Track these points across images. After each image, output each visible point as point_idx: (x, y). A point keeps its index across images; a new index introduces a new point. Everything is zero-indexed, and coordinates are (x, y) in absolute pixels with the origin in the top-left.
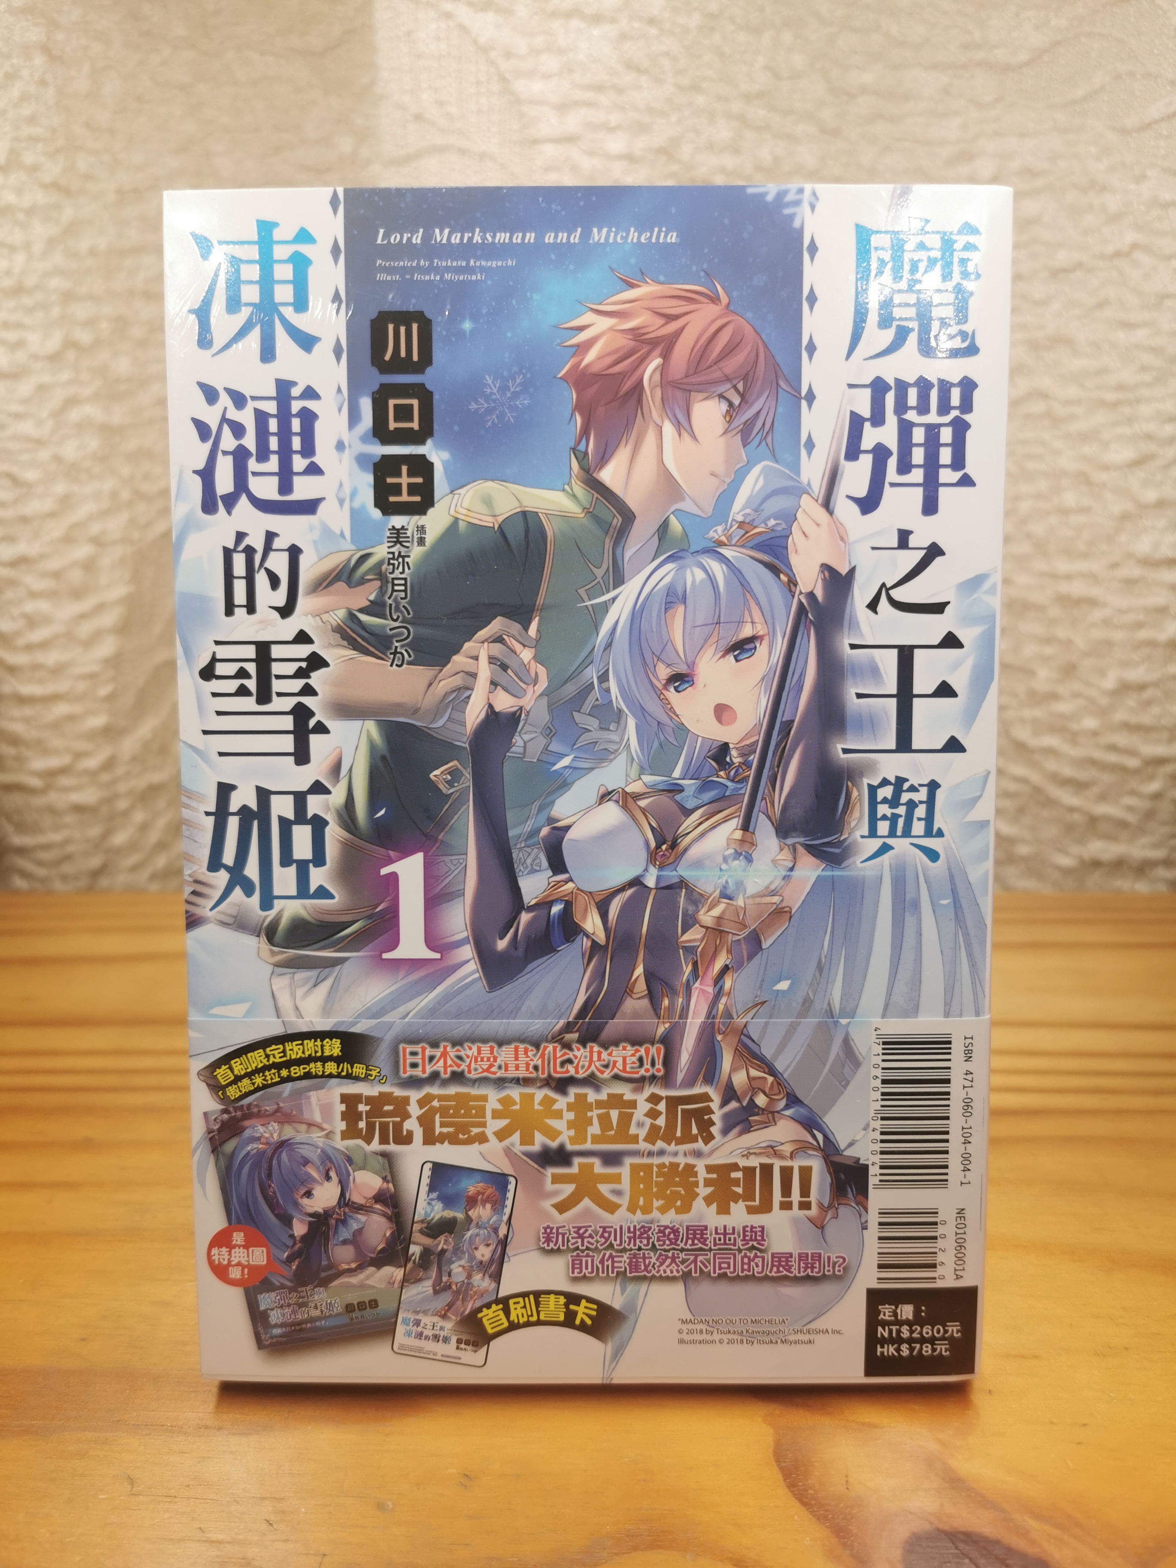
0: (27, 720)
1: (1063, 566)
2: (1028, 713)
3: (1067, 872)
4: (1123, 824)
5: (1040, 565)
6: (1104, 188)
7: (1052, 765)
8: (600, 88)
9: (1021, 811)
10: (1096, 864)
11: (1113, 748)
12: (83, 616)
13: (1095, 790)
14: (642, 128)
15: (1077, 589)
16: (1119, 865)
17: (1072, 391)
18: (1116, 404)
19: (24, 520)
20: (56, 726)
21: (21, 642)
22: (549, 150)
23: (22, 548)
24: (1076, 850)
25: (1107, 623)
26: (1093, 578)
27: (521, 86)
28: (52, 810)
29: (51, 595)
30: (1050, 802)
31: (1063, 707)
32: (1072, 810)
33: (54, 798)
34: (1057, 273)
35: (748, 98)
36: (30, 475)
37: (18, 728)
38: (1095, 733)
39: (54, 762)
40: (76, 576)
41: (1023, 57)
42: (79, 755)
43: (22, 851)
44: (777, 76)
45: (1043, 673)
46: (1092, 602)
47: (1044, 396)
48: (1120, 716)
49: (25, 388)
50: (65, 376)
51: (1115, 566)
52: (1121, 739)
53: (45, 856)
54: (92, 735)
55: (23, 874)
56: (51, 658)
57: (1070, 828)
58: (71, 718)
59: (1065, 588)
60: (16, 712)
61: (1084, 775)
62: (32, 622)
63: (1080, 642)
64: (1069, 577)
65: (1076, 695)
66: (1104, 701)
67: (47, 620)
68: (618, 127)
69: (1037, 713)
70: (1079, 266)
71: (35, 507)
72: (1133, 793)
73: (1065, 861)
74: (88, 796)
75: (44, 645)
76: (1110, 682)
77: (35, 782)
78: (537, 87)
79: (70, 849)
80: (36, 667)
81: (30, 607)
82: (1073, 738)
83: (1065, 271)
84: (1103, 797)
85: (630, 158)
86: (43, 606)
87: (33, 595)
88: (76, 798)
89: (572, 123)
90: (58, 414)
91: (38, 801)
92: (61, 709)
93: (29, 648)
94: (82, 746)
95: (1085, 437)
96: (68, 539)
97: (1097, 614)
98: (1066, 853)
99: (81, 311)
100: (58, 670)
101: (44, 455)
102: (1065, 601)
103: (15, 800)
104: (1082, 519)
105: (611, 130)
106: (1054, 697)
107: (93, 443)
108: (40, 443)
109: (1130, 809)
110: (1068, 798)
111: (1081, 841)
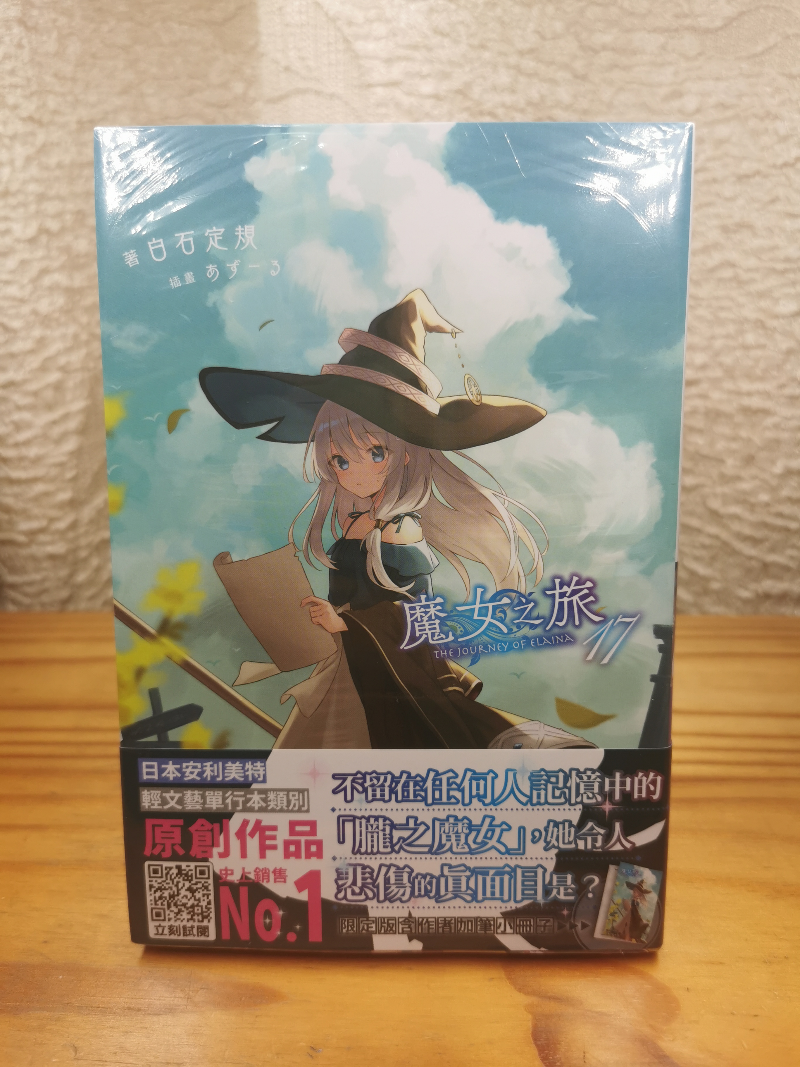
0: (16, 496)
1: (745, 386)
2: (719, 490)
3: (746, 602)
4: (786, 569)
5: (729, 385)
6: (776, 117)
7: (736, 526)
8: (415, 47)
9: (713, 559)
10: (767, 596)
11: (780, 515)
12: (54, 423)
13: (767, 544)
14: (445, 76)
15: (755, 402)
16: (783, 598)
17: (753, 262)
18: (784, 272)
19: (12, 356)
20: (36, 499)
21: (11, 441)
22: (380, 91)
23: (11, 375)
24: (753, 586)
25: (776, 427)
26: (767, 395)
27: (359, 45)
28: (34, 558)
29: (31, 408)
30: (735, 552)
31: (745, 486)
32: (750, 558)
33: (35, 550)
34: (742, 178)
35: (521, 53)
36: (16, 324)
37: (9, 501)
38: (767, 505)
39: (34, 525)
40: (49, 394)
41: (718, 23)
42: (52, 520)
43: (13, 586)
44: (543, 37)
45: (730, 462)
46: (766, 412)
47: (732, 265)
48: (785, 492)
49: (11, 263)
50: (40, 253)
51: (782, 386)
52: (786, 509)
53: (29, 590)
54: (62, 506)
55: (14, 602)
56: (32, 452)
57: (749, 571)
58: (46, 494)
59: (746, 402)
60: (8, 490)
61: (759, 534)
62: (18, 427)
63: (757, 440)
64: (749, 394)
65: (754, 478)
66: (774, 482)
67: (28, 425)
68: (429, 75)
69: (726, 489)
70: (758, 173)
71: (19, 346)
72: (794, 547)
73: (745, 594)
74: (59, 548)
75: (27, 443)
76: (778, 469)
77: (22, 538)
78: (370, 47)
79: (47, 585)
80: (21, 459)
81: (17, 416)
82: (752, 507)
83: (747, 176)
84: (773, 550)
85: (437, 97)
86: (26, 416)
87: (19, 408)
88: (50, 549)
89: (396, 72)
90: (35, 280)
91: (24, 552)
92: (39, 488)
93: (17, 445)
94: (54, 513)
95: (762, 295)
96: (43, 369)
97: (770, 421)
98: (746, 589)
99: (51, 207)
100: (37, 461)
101: (25, 309)
102: (747, 411)
103: (8, 551)
104: (759, 353)
105: (423, 77)
106: (738, 478)
107: (60, 301)
108: (22, 301)
109: (792, 558)
110: (748, 550)
111: (757, 580)
